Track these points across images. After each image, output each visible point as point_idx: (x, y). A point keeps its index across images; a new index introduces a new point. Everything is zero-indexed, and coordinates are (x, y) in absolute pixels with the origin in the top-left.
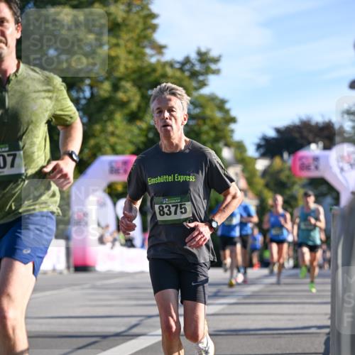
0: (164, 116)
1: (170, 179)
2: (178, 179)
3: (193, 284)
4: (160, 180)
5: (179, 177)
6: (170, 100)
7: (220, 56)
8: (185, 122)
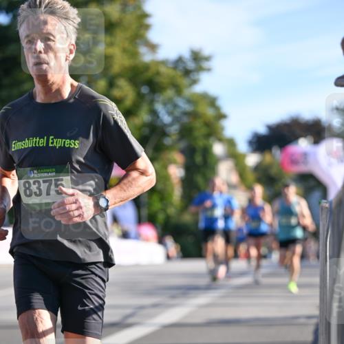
0: (36, 49)
1: (42, 142)
2: (52, 143)
3: (79, 308)
4: (28, 144)
5: (55, 141)
6: (45, 23)
8: (72, 56)
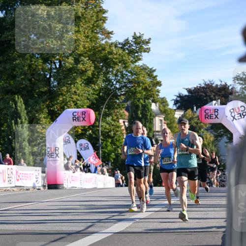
7: (150, 39)
